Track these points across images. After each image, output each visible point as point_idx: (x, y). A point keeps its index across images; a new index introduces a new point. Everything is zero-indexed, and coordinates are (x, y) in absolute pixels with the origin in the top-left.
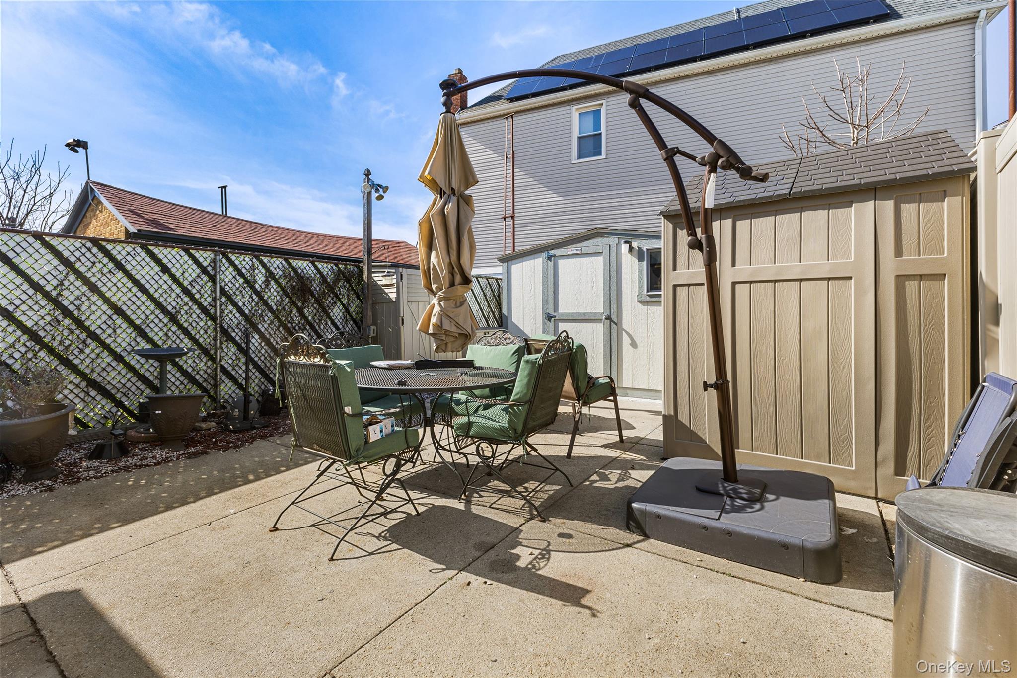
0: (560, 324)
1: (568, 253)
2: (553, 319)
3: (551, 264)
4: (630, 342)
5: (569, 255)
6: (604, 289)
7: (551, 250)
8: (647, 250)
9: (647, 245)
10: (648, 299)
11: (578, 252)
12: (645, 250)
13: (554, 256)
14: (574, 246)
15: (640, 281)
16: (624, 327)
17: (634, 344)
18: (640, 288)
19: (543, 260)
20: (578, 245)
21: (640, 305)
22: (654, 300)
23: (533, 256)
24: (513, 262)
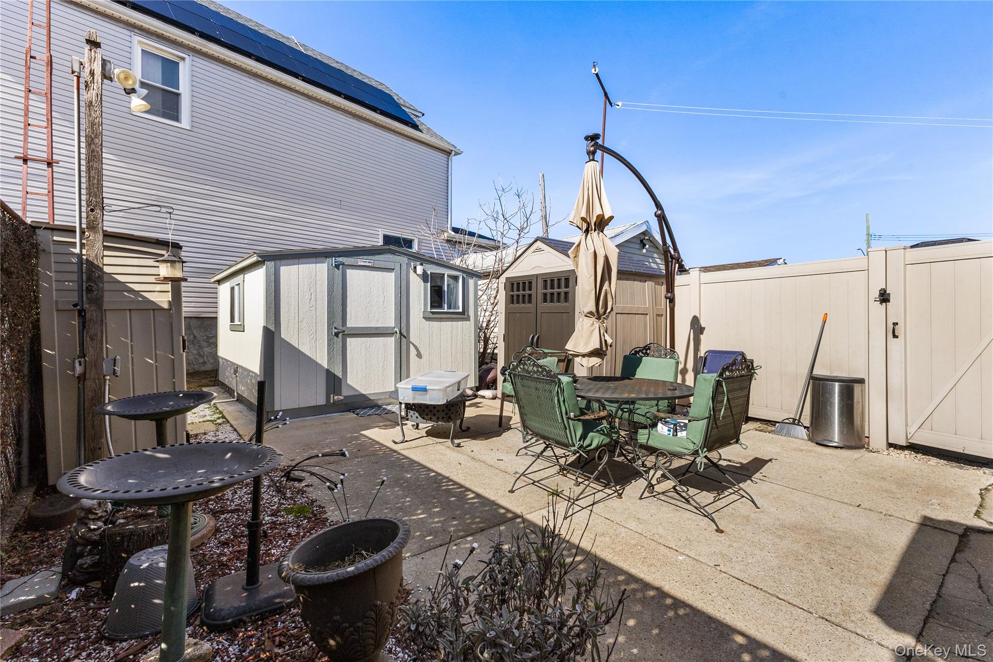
0: (348, 339)
1: (359, 264)
2: (340, 335)
3: (338, 273)
4: (416, 353)
5: (359, 266)
6: (395, 304)
7: (338, 257)
8: (431, 273)
9: (431, 269)
10: (431, 316)
11: (370, 264)
12: (429, 273)
13: (343, 264)
14: (365, 257)
15: (425, 299)
16: (411, 340)
17: (419, 355)
18: (425, 305)
19: (328, 267)
20: (370, 257)
21: (424, 320)
22: (435, 316)
23: (314, 260)
24: (283, 262)
